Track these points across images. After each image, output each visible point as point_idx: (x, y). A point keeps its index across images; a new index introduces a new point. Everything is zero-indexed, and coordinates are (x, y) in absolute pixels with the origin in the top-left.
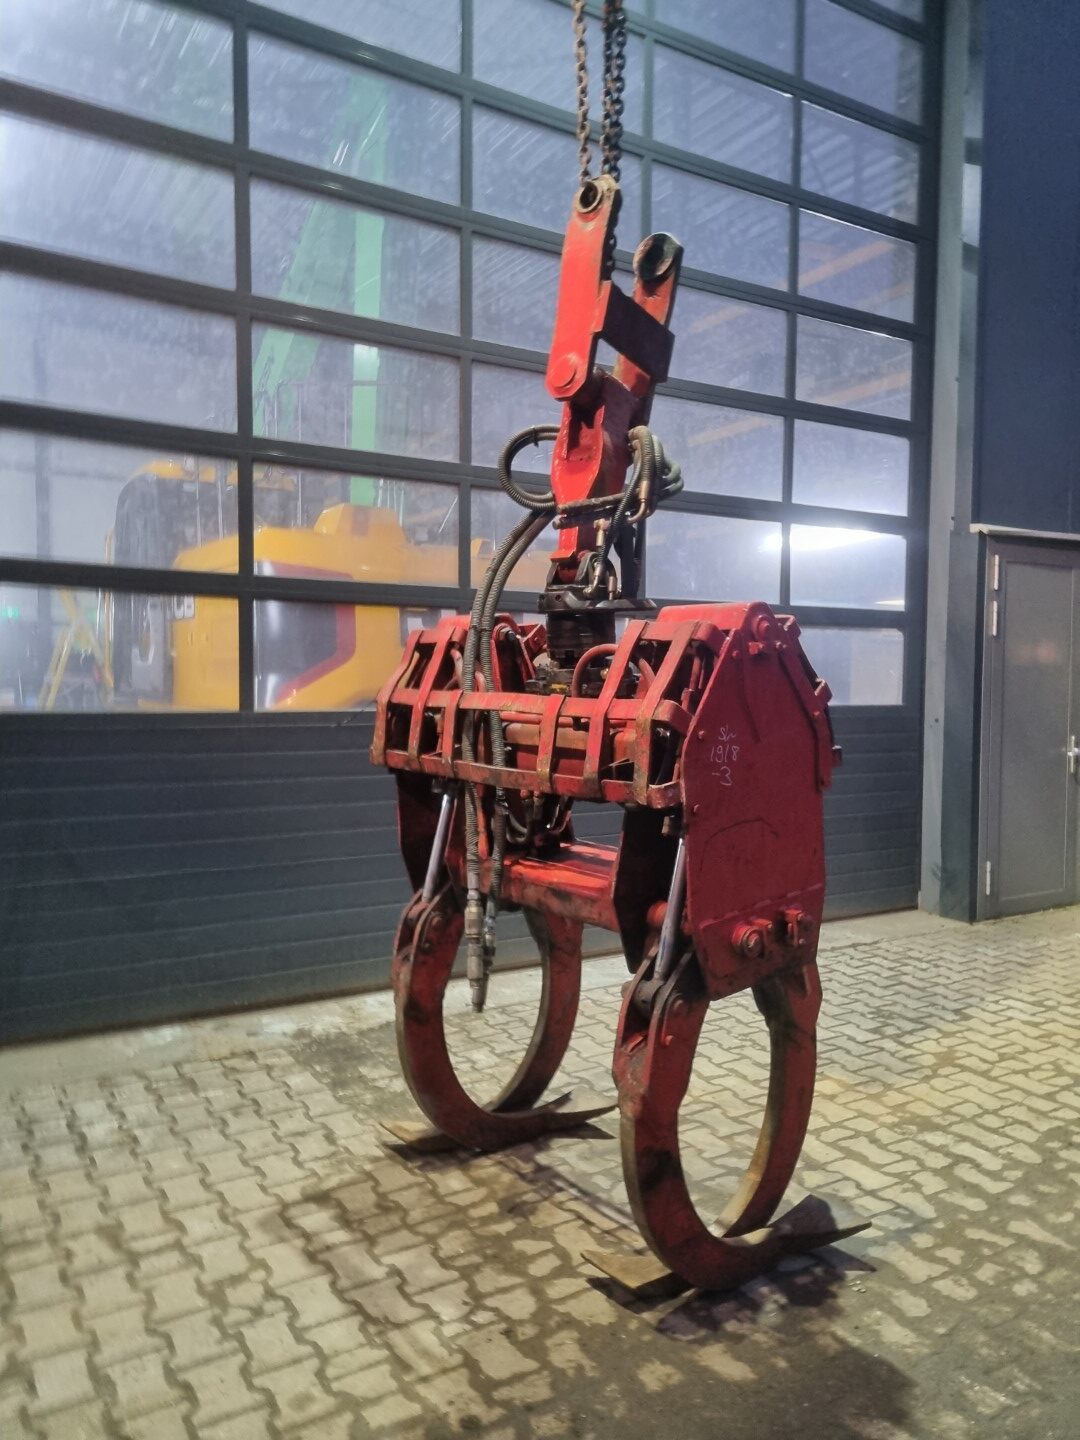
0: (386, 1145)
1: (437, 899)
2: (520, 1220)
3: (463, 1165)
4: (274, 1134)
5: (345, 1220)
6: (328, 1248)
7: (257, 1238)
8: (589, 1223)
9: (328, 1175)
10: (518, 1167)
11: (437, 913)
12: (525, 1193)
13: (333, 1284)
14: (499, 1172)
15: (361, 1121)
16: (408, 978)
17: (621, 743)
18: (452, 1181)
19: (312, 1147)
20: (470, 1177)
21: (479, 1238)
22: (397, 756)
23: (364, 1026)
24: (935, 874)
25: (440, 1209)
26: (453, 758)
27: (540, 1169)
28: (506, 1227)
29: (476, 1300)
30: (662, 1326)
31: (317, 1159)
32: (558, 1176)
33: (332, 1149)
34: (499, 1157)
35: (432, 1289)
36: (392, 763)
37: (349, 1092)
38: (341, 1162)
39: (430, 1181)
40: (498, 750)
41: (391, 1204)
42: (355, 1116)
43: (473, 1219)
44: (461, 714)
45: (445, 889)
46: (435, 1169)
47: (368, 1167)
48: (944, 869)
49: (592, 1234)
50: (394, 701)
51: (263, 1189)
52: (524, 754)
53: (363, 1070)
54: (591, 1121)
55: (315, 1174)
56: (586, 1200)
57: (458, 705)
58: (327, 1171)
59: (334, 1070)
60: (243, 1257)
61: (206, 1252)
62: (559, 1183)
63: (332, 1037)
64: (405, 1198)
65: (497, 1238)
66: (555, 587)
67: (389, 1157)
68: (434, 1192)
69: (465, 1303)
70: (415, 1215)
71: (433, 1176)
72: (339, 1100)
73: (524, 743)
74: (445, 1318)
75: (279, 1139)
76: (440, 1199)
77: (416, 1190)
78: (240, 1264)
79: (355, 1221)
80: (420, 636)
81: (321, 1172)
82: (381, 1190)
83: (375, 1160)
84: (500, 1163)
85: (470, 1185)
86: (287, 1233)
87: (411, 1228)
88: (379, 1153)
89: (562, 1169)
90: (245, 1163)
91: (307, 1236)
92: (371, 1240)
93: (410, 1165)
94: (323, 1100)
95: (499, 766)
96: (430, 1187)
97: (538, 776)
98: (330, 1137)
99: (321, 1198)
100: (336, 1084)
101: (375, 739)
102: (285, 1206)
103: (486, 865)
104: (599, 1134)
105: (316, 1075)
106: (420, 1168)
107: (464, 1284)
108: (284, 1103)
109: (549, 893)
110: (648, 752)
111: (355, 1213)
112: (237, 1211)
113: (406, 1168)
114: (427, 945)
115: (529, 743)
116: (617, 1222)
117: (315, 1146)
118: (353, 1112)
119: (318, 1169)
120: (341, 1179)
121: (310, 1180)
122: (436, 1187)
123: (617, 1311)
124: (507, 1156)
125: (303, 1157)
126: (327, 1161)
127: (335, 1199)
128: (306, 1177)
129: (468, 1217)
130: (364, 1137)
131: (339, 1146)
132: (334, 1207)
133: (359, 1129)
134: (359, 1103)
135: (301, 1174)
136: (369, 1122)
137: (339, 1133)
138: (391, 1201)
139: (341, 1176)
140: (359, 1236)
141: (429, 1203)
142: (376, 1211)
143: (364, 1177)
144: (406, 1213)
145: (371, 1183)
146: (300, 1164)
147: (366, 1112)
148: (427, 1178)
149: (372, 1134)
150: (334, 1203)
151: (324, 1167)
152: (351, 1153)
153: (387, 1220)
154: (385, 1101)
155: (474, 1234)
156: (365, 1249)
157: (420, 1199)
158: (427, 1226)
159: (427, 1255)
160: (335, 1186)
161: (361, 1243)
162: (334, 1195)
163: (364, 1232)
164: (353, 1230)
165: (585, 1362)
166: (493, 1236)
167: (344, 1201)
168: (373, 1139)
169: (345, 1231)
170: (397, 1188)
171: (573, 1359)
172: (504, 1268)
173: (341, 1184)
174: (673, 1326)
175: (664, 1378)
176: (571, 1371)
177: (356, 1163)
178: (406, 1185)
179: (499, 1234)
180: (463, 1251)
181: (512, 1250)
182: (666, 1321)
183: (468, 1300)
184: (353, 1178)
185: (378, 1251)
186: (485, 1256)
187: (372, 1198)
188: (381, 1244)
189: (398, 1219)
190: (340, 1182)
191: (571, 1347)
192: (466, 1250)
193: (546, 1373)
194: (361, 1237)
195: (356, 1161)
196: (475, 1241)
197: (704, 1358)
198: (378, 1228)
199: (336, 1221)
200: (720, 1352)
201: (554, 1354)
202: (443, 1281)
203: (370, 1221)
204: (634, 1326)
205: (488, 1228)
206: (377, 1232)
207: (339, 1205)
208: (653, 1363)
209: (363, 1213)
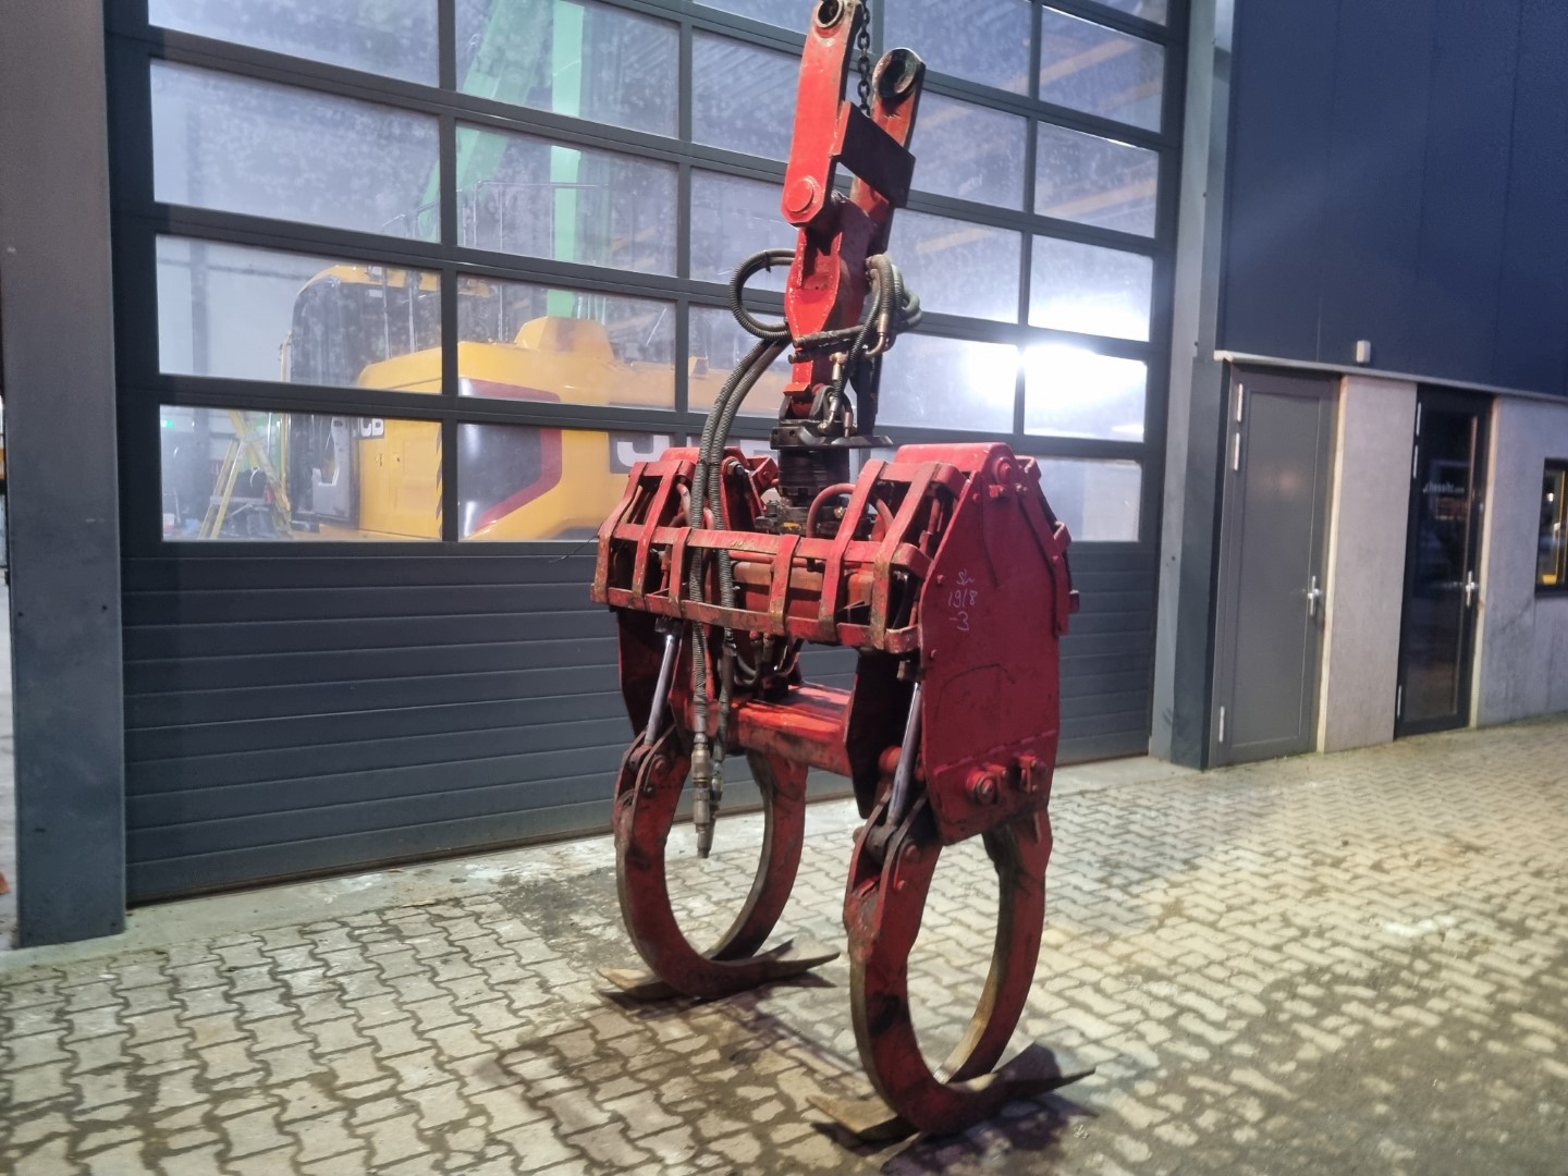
0: (602, 993)
1: (660, 741)
2: (742, 1067)
3: (683, 1013)
4: (486, 982)
5: (564, 1067)
6: (548, 1095)
7: (475, 1085)
8: (811, 1071)
9: (545, 1023)
10: (739, 1014)
11: (660, 756)
12: (747, 1040)
13: (555, 1128)
14: (720, 1020)
15: (575, 969)
16: (630, 823)
17: (856, 584)
18: (672, 1029)
19: (526, 995)
20: (689, 1024)
21: (704, 1085)
22: (620, 595)
23: (574, 873)
24: (1166, 718)
25: (659, 1057)
26: (681, 598)
27: (761, 1017)
28: (729, 1074)
29: (701, 1144)
30: (889, 1169)
31: (532, 1007)
32: (779, 1024)
33: (547, 997)
34: (718, 1005)
35: (656, 1133)
36: (614, 601)
37: (560, 940)
38: (557, 1010)
39: (651, 1030)
40: (727, 590)
41: (611, 1051)
42: (568, 964)
43: (696, 1067)
44: (689, 552)
45: (669, 732)
46: (654, 1017)
47: (585, 1015)
48: (1177, 715)
49: (816, 1081)
50: (617, 536)
51: (478, 1036)
52: (754, 594)
53: (576, 918)
54: (814, 970)
55: (529, 1022)
56: (809, 1047)
57: (686, 543)
58: (544, 1019)
59: (544, 917)
60: (461, 1103)
61: (423, 1099)
62: (781, 1032)
63: (541, 884)
64: (626, 1046)
65: (720, 1084)
66: (788, 422)
67: (605, 1005)
68: (653, 1039)
69: (691, 1148)
70: (636, 1063)
71: (652, 1024)
72: (552, 948)
73: (753, 582)
74: (669, 1161)
75: (492, 988)
76: (660, 1047)
77: (635, 1038)
78: (460, 1112)
79: (574, 1068)
80: (644, 469)
81: (538, 1020)
82: (600, 1037)
83: (593, 1008)
84: (718, 1011)
85: (690, 1033)
86: (506, 1081)
87: (633, 1075)
88: (596, 1001)
89: (782, 1017)
90: (458, 1011)
91: (527, 1084)
92: (592, 1088)
93: (628, 1013)
94: (535, 948)
95: (727, 606)
96: (649, 1035)
97: (771, 618)
98: (544, 986)
99: (539, 1046)
100: (549, 933)
101: (597, 576)
102: (503, 1054)
103: (713, 707)
104: (820, 983)
105: (525, 922)
106: (639, 1015)
107: (688, 1130)
108: (495, 951)
109: (778, 738)
110: (886, 596)
111: (576, 1060)
112: (452, 1059)
113: (624, 1016)
114: (649, 790)
115: (759, 582)
116: (840, 1069)
117: (529, 994)
118: (567, 960)
119: (533, 1017)
120: (558, 1027)
121: (525, 1028)
122: (655, 1034)
123: (841, 1154)
124: (727, 1004)
125: (516, 1005)
126: (543, 1009)
127: (551, 1046)
128: (522, 1025)
129: (689, 1064)
130: (580, 984)
131: (554, 994)
132: (552, 1054)
133: (574, 976)
134: (572, 952)
135: (517, 1022)
136: (585, 969)
137: (553, 981)
138: (610, 1049)
139: (558, 1024)
140: (579, 1083)
141: (649, 1050)
142: (595, 1058)
143: (581, 1025)
144: (626, 1060)
145: (589, 1031)
146: (515, 1012)
147: (580, 960)
148: (645, 1025)
149: (588, 982)
150: (551, 1050)
151: (539, 1015)
152: (566, 1001)
153: (607, 1067)
154: (599, 949)
155: (695, 1081)
156: (586, 1095)
157: (640, 1046)
158: (648, 1073)
159: (650, 1101)
160: (552, 1033)
161: (582, 1089)
162: (551, 1043)
163: (583, 1079)
164: (573, 1077)
166: (715, 1082)
167: (562, 1049)
168: (589, 987)
169: (565, 1078)
170: (616, 1035)
172: (727, 1114)
173: (558, 1032)
174: (898, 1169)
177: (573, 1011)
178: (625, 1033)
179: (721, 1081)
180: (685, 1097)
181: (735, 1096)
182: (891, 1164)
183: (692, 1144)
184: (570, 1026)
185: (600, 1097)
186: (708, 1102)
187: (591, 1046)
188: (602, 1091)
189: (619, 1066)
190: (557, 1030)
192: (689, 1097)
194: (581, 1084)
195: (572, 1009)
196: (697, 1087)
198: (598, 1075)
199: (555, 1068)
202: (667, 1126)
203: (590, 1068)
204: (859, 1168)
205: (709, 1075)
206: (597, 1078)
207: (557, 1052)
209: (582, 1060)
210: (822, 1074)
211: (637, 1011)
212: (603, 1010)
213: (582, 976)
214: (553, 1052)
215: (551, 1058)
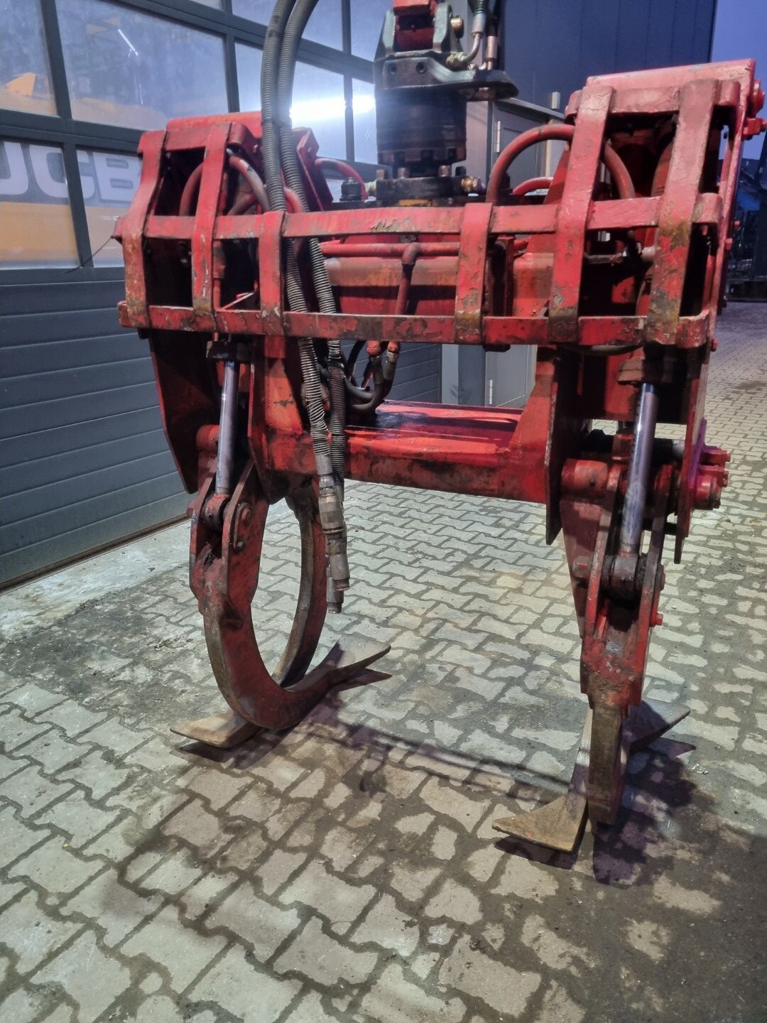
0: (182, 749)
1: (240, 488)
2: (379, 795)
3: (276, 747)
4: (41, 773)
5: (204, 861)
6: (210, 909)
7: (116, 928)
8: (444, 779)
9: (143, 808)
10: (330, 733)
12: (361, 761)
13: (250, 956)
14: (318, 745)
15: (132, 727)
18: (281, 771)
19: (101, 778)
20: (293, 760)
21: (360, 832)
22: (170, 315)
23: (60, 615)
24: (453, 393)
25: (293, 813)
26: (281, 310)
27: (353, 729)
28: (372, 810)
29: (415, 914)
30: (603, 875)
31: (116, 791)
32: (373, 733)
33: (125, 772)
34: (304, 728)
35: (361, 918)
36: (158, 323)
37: (94, 696)
38: (146, 787)
39: (258, 779)
40: (325, 295)
41: (238, 822)
42: (121, 723)
43: (337, 811)
46: (253, 762)
47: (181, 782)
48: (461, 389)
49: (453, 787)
50: (150, 234)
51: (77, 853)
53: (95, 666)
55: (125, 813)
56: (420, 751)
57: (281, 233)
58: (140, 802)
59: (59, 673)
60: (114, 963)
62: (384, 741)
63: (30, 635)
64: (250, 807)
65: (373, 825)
66: (399, 54)
67: (195, 763)
68: (271, 791)
69: (409, 924)
70: (276, 828)
71: (257, 771)
72: (91, 707)
73: (351, 284)
74: (404, 953)
75: (54, 780)
76: (284, 797)
77: (252, 795)
79: (214, 858)
80: (165, 141)
81: (134, 806)
82: (215, 806)
83: (184, 771)
84: (310, 735)
85: (302, 770)
86: (149, 906)
87: (281, 844)
88: (181, 761)
89: (371, 723)
91: (175, 900)
92: (249, 877)
93: (224, 766)
94: (72, 715)
96: (264, 786)
98: (109, 757)
99: (155, 841)
100: (77, 690)
101: (129, 292)
102: (122, 868)
105: (42, 685)
107: (387, 901)
108: (29, 731)
111: (211, 847)
112: (65, 898)
113: (222, 771)
114: (240, 544)
116: (468, 768)
117: (101, 774)
118: (116, 719)
119: (126, 804)
120: (161, 808)
121: (125, 821)
122: (270, 784)
123: (550, 873)
124: (311, 724)
125: (97, 794)
126: (129, 790)
127: (171, 837)
128: (119, 820)
129: (327, 810)
130: (151, 745)
131: (131, 766)
132: (178, 849)
133: (138, 738)
134: (116, 706)
135: (110, 817)
136: (143, 725)
137: (119, 750)
138: (236, 818)
139: (158, 804)
140: (233, 878)
141: (277, 807)
142: (229, 837)
143: (185, 798)
144: (262, 827)
145: (198, 803)
146: (100, 804)
147: (131, 715)
148: (253, 776)
149: (157, 740)
150: (174, 843)
151: (131, 798)
152: (150, 771)
153: (249, 844)
154: (142, 696)
155: (351, 830)
156: (253, 892)
157: (265, 804)
158: (296, 837)
159: (324, 874)
160: (160, 819)
161: (242, 886)
162: (167, 833)
163: (235, 870)
164: (221, 872)
165: (576, 951)
166: (370, 825)
167: (184, 837)
168: (163, 746)
169: (213, 876)
170: (230, 799)
171: (562, 952)
172: (411, 862)
173: (165, 815)
174: (609, 871)
175: (655, 939)
176: (573, 970)
177: (165, 782)
178: (238, 792)
179: (374, 820)
180: (355, 856)
181: (401, 835)
182: (598, 867)
183: (408, 918)
184: (174, 803)
185: (269, 890)
186: (381, 853)
187: (214, 822)
188: (265, 879)
189: (260, 839)
190: (162, 813)
191: (549, 937)
192: (358, 854)
193: (554, 983)
194: (237, 878)
195: (162, 780)
196: (357, 838)
197: (664, 898)
198: (247, 858)
199: (194, 866)
200: (669, 885)
201: (541, 954)
202: (365, 903)
203: (231, 853)
204: (578, 885)
205: (357, 817)
206: (249, 864)
207: (182, 843)
208: (631, 924)
209: (216, 844)
210: (455, 780)
211: (231, 760)
212: (196, 770)
213: (149, 734)
214: (176, 844)
215: (181, 855)
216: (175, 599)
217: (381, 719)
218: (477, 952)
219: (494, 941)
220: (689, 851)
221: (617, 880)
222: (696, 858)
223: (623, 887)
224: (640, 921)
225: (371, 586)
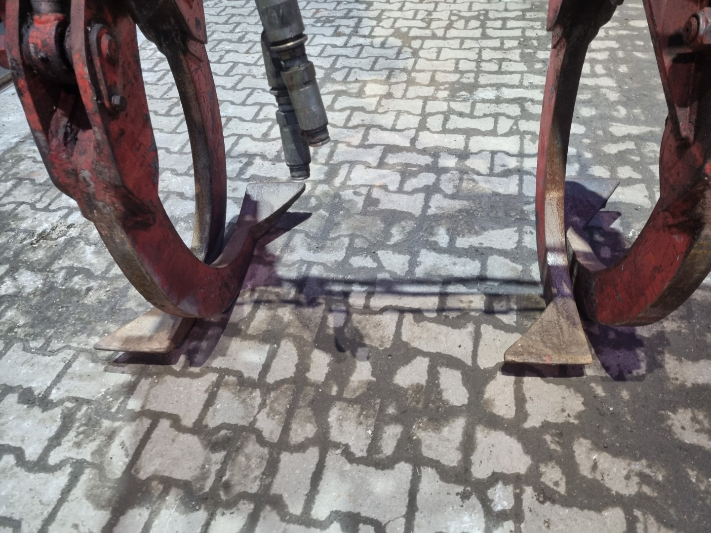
2: (361, 352)
8: (417, 312)
9: (100, 452)
10: (277, 295)
12: (324, 319)
14: (270, 313)
15: (43, 351)
18: (244, 355)
19: (25, 428)
20: (252, 338)
21: (363, 401)
27: (301, 283)
29: (466, 481)
31: (55, 441)
32: (322, 282)
33: (57, 412)
34: (246, 296)
38: (92, 424)
41: (223, 432)
42: (26, 349)
43: (326, 384)
46: (209, 353)
47: (134, 404)
55: (79, 467)
58: (92, 446)
62: (337, 288)
67: (140, 375)
68: (244, 384)
69: (465, 496)
71: (218, 363)
76: (260, 384)
77: (224, 395)
79: (214, 489)
81: (86, 453)
82: (188, 421)
83: (130, 389)
84: (257, 303)
85: (267, 347)
88: (121, 377)
89: (315, 272)
93: (177, 367)
96: (232, 379)
106: (191, 362)
107: (430, 473)
111: (204, 477)
114: (116, 100)
117: (27, 424)
118: (17, 346)
119: (75, 454)
120: (122, 444)
121: (83, 478)
122: (239, 374)
123: (568, 387)
124: (253, 290)
125: (32, 452)
126: (72, 434)
127: (150, 479)
128: (74, 479)
129: (316, 386)
130: (76, 367)
131: (61, 402)
132: (166, 492)
133: (56, 363)
134: (11, 329)
135: (61, 479)
136: (56, 345)
137: (38, 385)
138: (219, 428)
139: (117, 441)
140: (247, 507)
141: (259, 400)
142: (219, 456)
143: (147, 422)
144: (252, 430)
145: (164, 424)
146: (41, 465)
147: (35, 337)
148: (215, 370)
149: (82, 358)
150: (157, 487)
151: (78, 445)
152: (88, 402)
153: (248, 458)
154: (38, 307)
155: (351, 402)
156: (278, 518)
157: (244, 401)
158: (296, 431)
159: (348, 467)
160: (127, 460)
161: (262, 514)
162: (143, 475)
163: (244, 496)
164: (231, 505)
165: (637, 466)
166: (368, 389)
167: (166, 474)
168: (91, 365)
169: (223, 514)
170: (201, 407)
171: (625, 473)
172: (430, 420)
173: (131, 452)
174: (618, 365)
175: (697, 426)
176: (646, 489)
177: (113, 410)
178: (206, 396)
179: (370, 383)
180: (370, 432)
181: (406, 391)
182: (607, 364)
183: (460, 489)
184: (136, 433)
185: (296, 509)
186: (395, 420)
187: (193, 442)
188: (285, 496)
189: (258, 446)
190: (126, 450)
191: (605, 460)
192: (372, 428)
193: (637, 513)
194: (252, 506)
195: (109, 408)
196: (362, 409)
197: (681, 379)
198: (252, 476)
199: (194, 509)
200: (677, 363)
201: (608, 483)
202: (407, 486)
203: (232, 475)
204: (600, 391)
205: (351, 384)
206: (258, 482)
207: (168, 483)
208: (669, 418)
209: (209, 470)
210: (428, 311)
211: (182, 358)
212: (144, 384)
213: (68, 354)
214: (161, 487)
215: (172, 498)
216: (33, 181)
217: (323, 264)
218: (548, 504)
219: (556, 484)
220: (673, 320)
221: (630, 372)
222: (683, 326)
223: (641, 378)
224: (674, 411)
225: (245, 121)
